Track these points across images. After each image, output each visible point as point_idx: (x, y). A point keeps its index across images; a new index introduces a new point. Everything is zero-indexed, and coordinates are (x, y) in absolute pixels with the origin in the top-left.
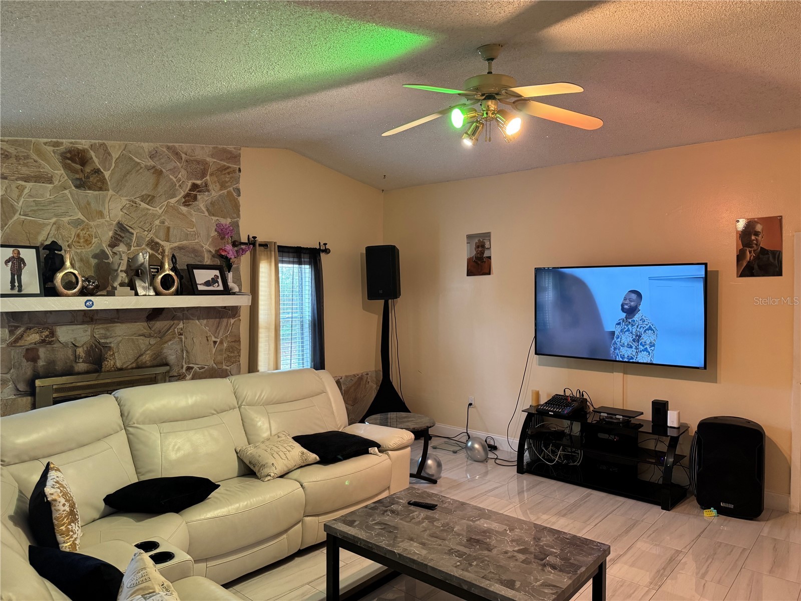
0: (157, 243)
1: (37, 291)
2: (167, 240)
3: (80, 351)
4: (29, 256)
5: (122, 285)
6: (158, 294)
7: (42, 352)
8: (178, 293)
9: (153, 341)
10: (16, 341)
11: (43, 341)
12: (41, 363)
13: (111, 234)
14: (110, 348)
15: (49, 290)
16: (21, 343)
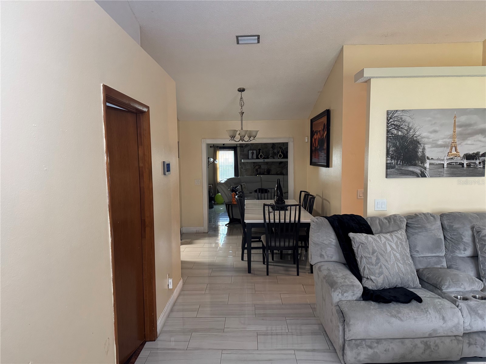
0: (281, 147)
1: (256, 158)
2: (284, 146)
3: (265, 170)
4: (255, 152)
5: (271, 157)
6: (279, 158)
7: (259, 170)
8: (282, 158)
9: (280, 169)
10: (254, 168)
11: (259, 168)
12: (258, 172)
13: (271, 146)
14: (271, 170)
15: (257, 158)
16: (255, 168)
